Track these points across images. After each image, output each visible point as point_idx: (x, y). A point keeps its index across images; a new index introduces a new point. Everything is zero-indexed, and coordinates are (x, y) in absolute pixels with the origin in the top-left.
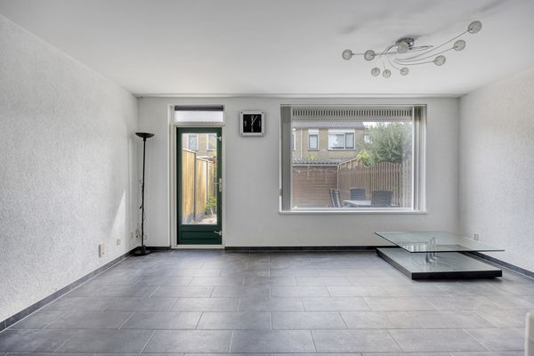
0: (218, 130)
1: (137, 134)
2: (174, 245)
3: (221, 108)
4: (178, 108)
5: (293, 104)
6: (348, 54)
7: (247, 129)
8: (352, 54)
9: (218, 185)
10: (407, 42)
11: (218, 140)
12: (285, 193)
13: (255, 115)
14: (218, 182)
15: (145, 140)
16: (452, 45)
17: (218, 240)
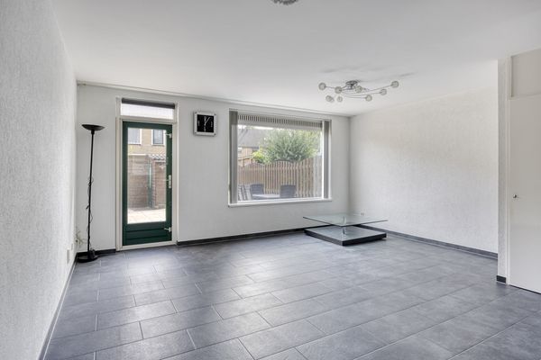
0: (168, 128)
1: (83, 126)
2: (120, 247)
3: (172, 106)
4: (124, 101)
5: (241, 110)
6: (323, 86)
7: (200, 129)
8: (325, 87)
9: (167, 182)
10: (352, 84)
11: (168, 137)
12: (232, 188)
13: (208, 117)
14: (168, 178)
15: (93, 133)
16: (379, 91)
17: (168, 236)
